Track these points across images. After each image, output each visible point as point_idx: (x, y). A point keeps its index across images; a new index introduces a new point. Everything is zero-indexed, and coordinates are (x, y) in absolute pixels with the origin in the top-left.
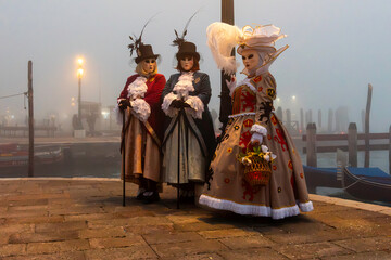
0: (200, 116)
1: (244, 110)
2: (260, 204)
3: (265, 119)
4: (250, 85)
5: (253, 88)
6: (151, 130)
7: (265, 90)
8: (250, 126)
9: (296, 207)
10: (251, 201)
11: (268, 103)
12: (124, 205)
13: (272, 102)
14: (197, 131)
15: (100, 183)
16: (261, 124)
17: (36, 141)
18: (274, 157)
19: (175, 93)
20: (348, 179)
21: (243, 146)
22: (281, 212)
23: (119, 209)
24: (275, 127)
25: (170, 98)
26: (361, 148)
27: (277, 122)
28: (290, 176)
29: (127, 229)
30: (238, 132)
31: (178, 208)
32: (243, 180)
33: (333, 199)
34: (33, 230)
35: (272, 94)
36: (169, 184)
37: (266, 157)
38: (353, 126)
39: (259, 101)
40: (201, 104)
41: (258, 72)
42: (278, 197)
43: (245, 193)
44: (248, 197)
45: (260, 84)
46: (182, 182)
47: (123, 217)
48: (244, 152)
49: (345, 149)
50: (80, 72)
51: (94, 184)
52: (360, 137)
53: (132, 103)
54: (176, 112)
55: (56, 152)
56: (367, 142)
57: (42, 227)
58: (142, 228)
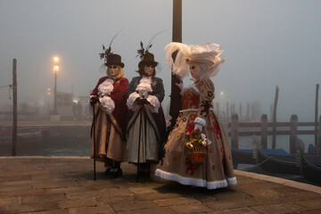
0: (157, 111)
1: (191, 107)
2: (198, 177)
3: (204, 114)
4: (195, 88)
5: (197, 90)
6: (115, 121)
7: (206, 92)
8: (194, 119)
9: (225, 181)
10: (192, 175)
11: (207, 102)
12: (95, 179)
13: (211, 101)
14: (154, 122)
15: (74, 160)
16: (202, 117)
17: (19, 124)
18: (210, 142)
19: (138, 92)
20: (261, 157)
21: (188, 133)
22: (214, 184)
23: (90, 182)
24: (212, 120)
25: (134, 96)
26: (270, 133)
27: (214, 117)
28: (221, 158)
29: (98, 200)
30: (185, 123)
31: (138, 182)
32: (187, 159)
33: (251, 173)
34: (20, 202)
35: (211, 95)
36: (130, 163)
37: (204, 143)
38: (264, 117)
39: (201, 100)
40: (158, 101)
41: (201, 78)
42: (213, 173)
43: (188, 169)
44: (190, 171)
45: (202, 87)
46: (141, 161)
47: (94, 189)
48: (188, 138)
49: (258, 134)
50: (56, 68)
51: (70, 162)
52: (270, 125)
53: (101, 99)
54: (138, 107)
55: (36, 133)
56: (274, 129)
57: (27, 200)
58: (110, 198)
